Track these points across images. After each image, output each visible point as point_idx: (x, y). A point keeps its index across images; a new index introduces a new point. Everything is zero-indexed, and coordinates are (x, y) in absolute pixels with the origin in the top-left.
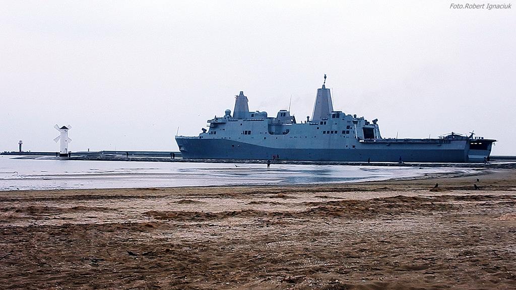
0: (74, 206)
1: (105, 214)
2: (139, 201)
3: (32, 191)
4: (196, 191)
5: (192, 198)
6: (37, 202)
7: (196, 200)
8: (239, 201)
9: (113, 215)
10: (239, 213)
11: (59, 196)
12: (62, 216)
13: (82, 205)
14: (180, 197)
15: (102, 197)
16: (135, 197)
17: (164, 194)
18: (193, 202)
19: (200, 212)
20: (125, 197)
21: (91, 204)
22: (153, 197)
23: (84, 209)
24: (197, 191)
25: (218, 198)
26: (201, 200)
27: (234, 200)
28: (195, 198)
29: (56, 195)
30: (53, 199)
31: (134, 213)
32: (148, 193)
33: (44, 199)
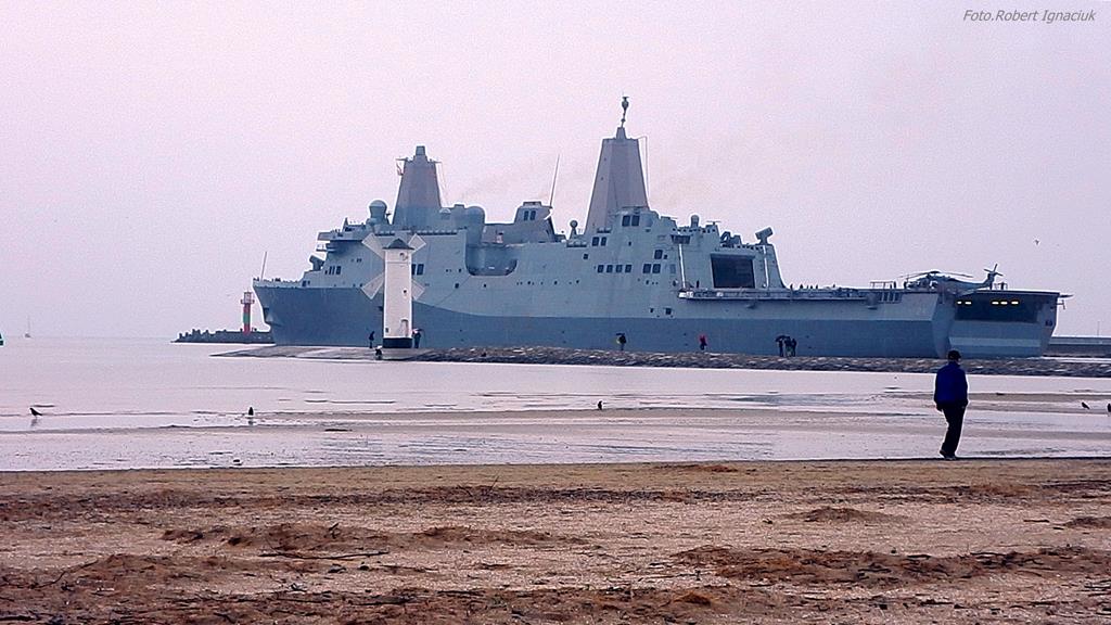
0: (431, 525)
1: (540, 554)
2: (661, 511)
3: (286, 469)
4: (870, 478)
5: (856, 501)
6: (303, 512)
7: (871, 508)
8: (1032, 514)
9: (569, 558)
10: (1031, 558)
11: (379, 487)
12: (389, 559)
13: (458, 522)
14: (811, 497)
15: (530, 495)
16: (647, 496)
17: (754, 486)
18: (861, 515)
19: (886, 551)
20: (614, 496)
21: (492, 518)
22: (713, 496)
23: (467, 538)
24: (875, 474)
25: (950, 501)
26: (887, 510)
27: (1011, 510)
28: (866, 500)
29: (369, 485)
30: (357, 500)
31: (643, 552)
32: (695, 482)
33: (326, 500)
